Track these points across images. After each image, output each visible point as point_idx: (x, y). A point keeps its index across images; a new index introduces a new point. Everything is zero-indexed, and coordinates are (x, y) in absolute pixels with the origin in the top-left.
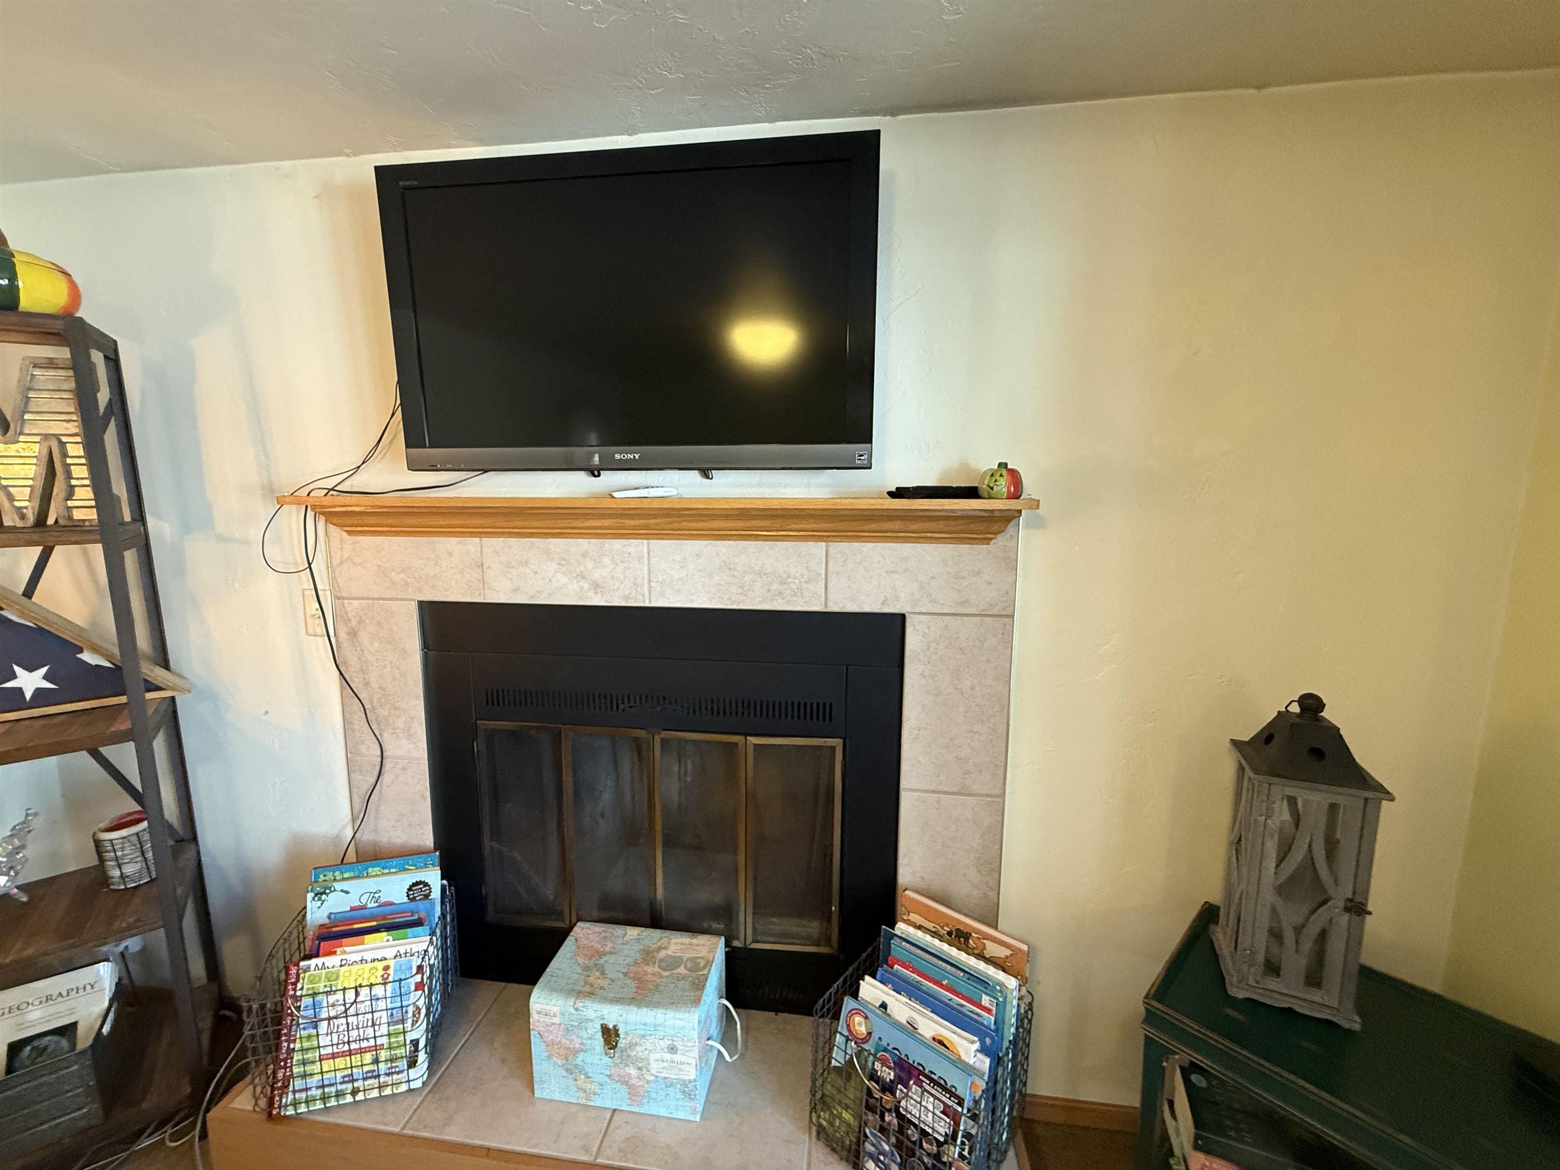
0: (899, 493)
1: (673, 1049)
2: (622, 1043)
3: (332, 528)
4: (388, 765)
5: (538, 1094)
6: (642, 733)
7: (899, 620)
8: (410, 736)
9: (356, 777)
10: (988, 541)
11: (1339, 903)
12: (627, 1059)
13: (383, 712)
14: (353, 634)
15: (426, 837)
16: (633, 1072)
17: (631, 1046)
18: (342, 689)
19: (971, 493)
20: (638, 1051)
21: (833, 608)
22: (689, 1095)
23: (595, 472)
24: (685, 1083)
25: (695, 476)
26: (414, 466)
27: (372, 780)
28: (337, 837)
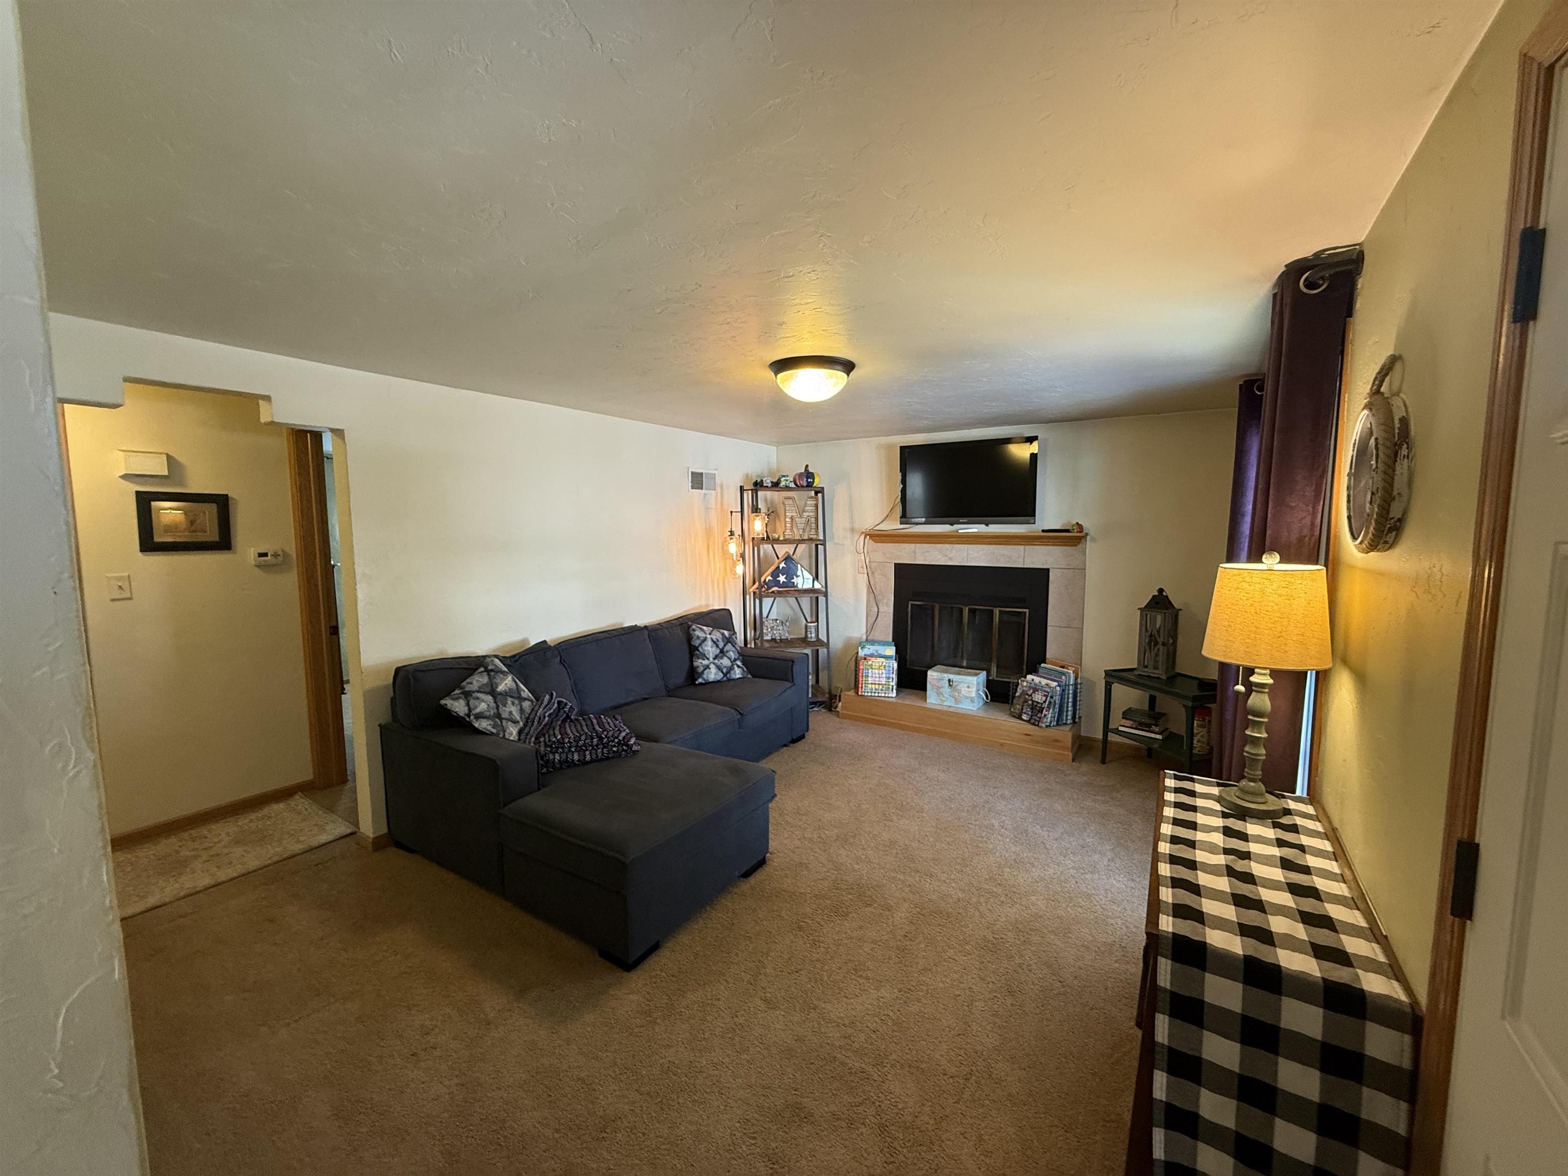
0: (1043, 531)
1: (968, 687)
2: (954, 684)
3: (871, 541)
4: (880, 614)
5: (928, 701)
6: (962, 606)
7: (1048, 570)
8: (888, 605)
9: (869, 618)
10: (1076, 546)
11: (1160, 643)
12: (955, 690)
13: (880, 597)
14: (873, 573)
15: (890, 639)
16: (957, 694)
17: (956, 686)
18: (868, 589)
19: (1067, 531)
20: (958, 687)
21: (1026, 566)
22: (972, 701)
23: (952, 524)
24: (971, 698)
25: (983, 526)
26: (901, 523)
27: (874, 619)
28: (861, 638)
